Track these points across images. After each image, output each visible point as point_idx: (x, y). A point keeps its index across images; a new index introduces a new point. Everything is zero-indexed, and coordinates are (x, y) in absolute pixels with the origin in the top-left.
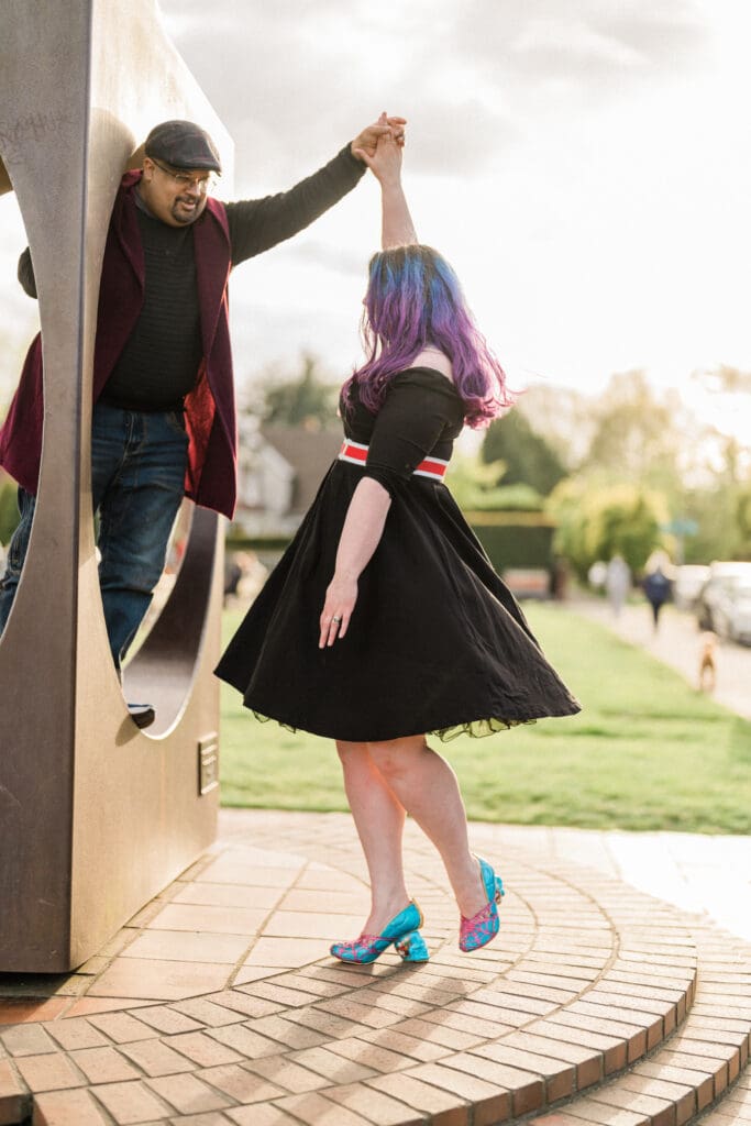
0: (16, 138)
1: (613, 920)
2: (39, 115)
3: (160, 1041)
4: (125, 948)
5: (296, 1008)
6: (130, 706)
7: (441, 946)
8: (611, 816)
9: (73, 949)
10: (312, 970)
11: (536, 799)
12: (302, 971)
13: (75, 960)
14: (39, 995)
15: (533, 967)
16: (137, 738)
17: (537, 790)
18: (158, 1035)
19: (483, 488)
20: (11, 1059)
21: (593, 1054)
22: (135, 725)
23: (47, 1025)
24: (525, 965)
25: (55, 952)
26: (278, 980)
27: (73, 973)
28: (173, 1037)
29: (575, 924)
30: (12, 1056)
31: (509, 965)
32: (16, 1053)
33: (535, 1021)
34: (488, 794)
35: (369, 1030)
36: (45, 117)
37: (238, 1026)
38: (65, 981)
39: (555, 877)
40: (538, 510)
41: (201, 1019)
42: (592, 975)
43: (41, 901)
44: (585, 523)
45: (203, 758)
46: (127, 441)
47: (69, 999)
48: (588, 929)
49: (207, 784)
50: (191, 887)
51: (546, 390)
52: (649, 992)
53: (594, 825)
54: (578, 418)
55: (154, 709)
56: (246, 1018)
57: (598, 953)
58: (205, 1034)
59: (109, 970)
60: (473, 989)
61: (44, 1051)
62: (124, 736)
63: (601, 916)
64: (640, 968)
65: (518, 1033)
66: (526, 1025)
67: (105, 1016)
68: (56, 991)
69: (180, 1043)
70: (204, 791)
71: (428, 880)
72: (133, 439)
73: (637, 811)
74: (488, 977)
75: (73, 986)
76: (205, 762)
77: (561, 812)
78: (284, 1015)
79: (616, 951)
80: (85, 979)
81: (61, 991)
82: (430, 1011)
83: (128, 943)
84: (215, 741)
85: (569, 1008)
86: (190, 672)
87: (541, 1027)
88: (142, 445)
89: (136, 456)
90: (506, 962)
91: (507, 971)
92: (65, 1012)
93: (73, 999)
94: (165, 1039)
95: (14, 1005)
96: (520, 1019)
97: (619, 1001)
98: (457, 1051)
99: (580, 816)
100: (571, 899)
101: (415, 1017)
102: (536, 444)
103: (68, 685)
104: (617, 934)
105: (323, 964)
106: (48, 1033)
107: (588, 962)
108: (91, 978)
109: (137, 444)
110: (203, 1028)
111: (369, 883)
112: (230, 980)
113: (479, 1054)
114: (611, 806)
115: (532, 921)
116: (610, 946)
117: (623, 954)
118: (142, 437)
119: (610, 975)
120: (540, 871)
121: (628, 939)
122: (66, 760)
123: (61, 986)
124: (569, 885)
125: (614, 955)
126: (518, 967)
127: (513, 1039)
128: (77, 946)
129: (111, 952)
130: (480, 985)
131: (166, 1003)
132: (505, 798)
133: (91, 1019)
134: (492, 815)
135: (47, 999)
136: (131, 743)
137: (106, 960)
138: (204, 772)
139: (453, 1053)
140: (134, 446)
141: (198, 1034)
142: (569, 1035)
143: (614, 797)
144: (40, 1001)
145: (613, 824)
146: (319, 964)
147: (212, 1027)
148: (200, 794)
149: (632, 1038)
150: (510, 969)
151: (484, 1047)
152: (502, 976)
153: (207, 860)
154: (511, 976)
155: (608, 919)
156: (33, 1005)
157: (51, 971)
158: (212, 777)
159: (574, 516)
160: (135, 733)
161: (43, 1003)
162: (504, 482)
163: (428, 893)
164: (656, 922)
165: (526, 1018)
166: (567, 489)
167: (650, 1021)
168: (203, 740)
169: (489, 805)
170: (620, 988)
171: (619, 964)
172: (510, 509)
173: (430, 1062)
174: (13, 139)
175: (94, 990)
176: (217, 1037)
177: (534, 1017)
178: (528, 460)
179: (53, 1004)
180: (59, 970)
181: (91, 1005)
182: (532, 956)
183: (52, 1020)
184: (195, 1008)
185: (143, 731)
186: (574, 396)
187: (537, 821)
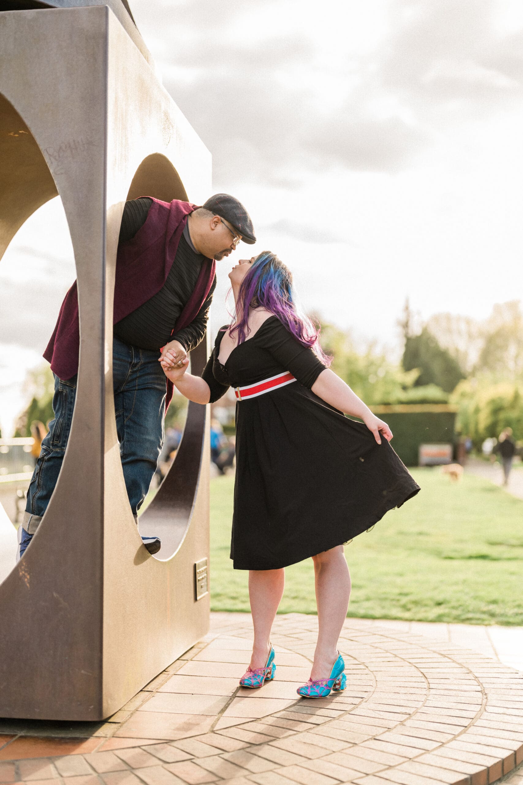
0: (59, 157)
1: (484, 685)
2: (74, 141)
3: (163, 767)
4: (141, 705)
5: (257, 745)
6: (144, 539)
7: (360, 702)
8: (492, 615)
9: (105, 705)
10: (270, 720)
11: (439, 604)
12: (263, 720)
13: (107, 713)
14: (82, 736)
15: (424, 717)
16: (149, 561)
17: (440, 597)
18: (161, 763)
19: (405, 388)
20: (61, 778)
21: (463, 777)
22: (147, 551)
23: (87, 757)
24: (418, 716)
25: (92, 707)
26: (246, 726)
27: (106, 721)
28: (171, 765)
29: (456, 687)
30: (62, 776)
31: (408, 716)
32: (64, 774)
33: (422, 754)
34: (404, 600)
35: (306, 759)
36: (78, 142)
37: (217, 757)
38: (100, 727)
39: (444, 656)
40: (445, 402)
41: (192, 753)
42: (466, 722)
43: (83, 672)
44: (477, 411)
45: (198, 575)
46: (131, 362)
47: (102, 739)
48: (465, 691)
49: (201, 593)
50: (190, 664)
51: (448, 318)
52: (506, 734)
53: (479, 622)
54: (471, 336)
55: (161, 540)
56: (221, 752)
57: (472, 708)
58: (193, 763)
59: (131, 720)
60: (381, 732)
61: (83, 773)
62: (140, 559)
63: (475, 683)
64: (501, 718)
65: (411, 762)
66: (417, 757)
67: (125, 750)
68: (94, 733)
69: (177, 768)
70: (198, 598)
71: (355, 659)
72: (135, 361)
73: (511, 611)
74: (391, 725)
75: (105, 730)
76: (199, 578)
77: (455, 612)
78: (248, 750)
79: (483, 706)
80: (114, 725)
81: (96, 734)
82: (350, 747)
83: (144, 702)
84: (206, 563)
85: (448, 745)
86: (188, 517)
87: (427, 758)
88: (140, 364)
89: (136, 372)
90: (406, 713)
91: (405, 720)
92: (99, 748)
93: (105, 739)
94: (166, 766)
95: (66, 743)
96: (413, 753)
97: (484, 740)
98: (367, 775)
99: (470, 615)
100: (455, 670)
101: (339, 751)
102: (442, 355)
103: (99, 524)
104: (486, 694)
105: (278, 715)
106: (87, 761)
107: (464, 714)
108: (119, 724)
109: (137, 364)
110: (192, 759)
111: (313, 660)
112: (213, 726)
113: (382, 776)
114: (492, 607)
115: (425, 685)
116: (480, 702)
117: (489, 709)
118: (140, 359)
119: (478, 723)
120: (434, 652)
121: (493, 698)
122: (98, 575)
123: (97, 730)
124: (454, 661)
125: (483, 709)
126: (414, 718)
127: (407, 766)
128: (107, 702)
129: (132, 707)
130: (387, 729)
131: (169, 742)
132: (416, 603)
133: (117, 752)
134: (407, 615)
135: (87, 739)
136: (145, 563)
137: (129, 713)
138: (198, 584)
139: (364, 775)
140: (135, 365)
141: (189, 762)
142: (446, 763)
143: (494, 602)
144: (83, 740)
145: (493, 622)
146: (275, 715)
147: (198, 758)
148: (196, 599)
149: (492, 766)
150: (408, 719)
151: (387, 771)
152: (402, 723)
153: (202, 646)
154: (409, 723)
155: (480, 684)
156: (78, 743)
157: (90, 719)
158: (205, 588)
159: (469, 405)
160: (149, 557)
161: (85, 741)
162: (418, 383)
163: (355, 667)
164: (514, 686)
165: (417, 752)
166: (464, 387)
167: (505, 754)
168: (197, 563)
169: (405, 608)
170: (486, 731)
171: (485, 715)
172: (423, 401)
173: (348, 781)
174: (57, 158)
175: (121, 733)
176: (202, 765)
177: (423, 751)
178: (437, 367)
179: (91, 743)
180: (96, 719)
181: (117, 743)
182: (424, 709)
183: (90, 753)
184: (187, 745)
185: (153, 556)
186: (468, 322)
187: (439, 619)
